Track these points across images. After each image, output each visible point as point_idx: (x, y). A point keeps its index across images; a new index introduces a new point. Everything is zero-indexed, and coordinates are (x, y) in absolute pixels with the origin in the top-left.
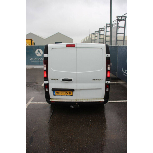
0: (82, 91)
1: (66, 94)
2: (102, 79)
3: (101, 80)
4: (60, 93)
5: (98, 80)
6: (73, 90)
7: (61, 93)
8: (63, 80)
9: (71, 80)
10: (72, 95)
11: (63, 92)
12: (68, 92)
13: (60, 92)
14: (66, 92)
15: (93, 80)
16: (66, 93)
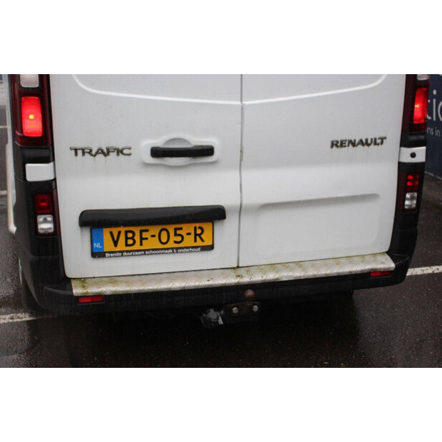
0: (268, 218)
1: (171, 244)
2: (383, 139)
3: (375, 144)
4: (137, 238)
5: (360, 146)
6: (215, 214)
7: (142, 239)
8: (157, 153)
9: (207, 151)
10: (211, 247)
11: (154, 230)
12: (188, 228)
13: (137, 230)
14: (171, 229)
15: (334, 144)
16: (173, 238)
